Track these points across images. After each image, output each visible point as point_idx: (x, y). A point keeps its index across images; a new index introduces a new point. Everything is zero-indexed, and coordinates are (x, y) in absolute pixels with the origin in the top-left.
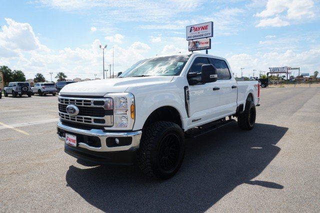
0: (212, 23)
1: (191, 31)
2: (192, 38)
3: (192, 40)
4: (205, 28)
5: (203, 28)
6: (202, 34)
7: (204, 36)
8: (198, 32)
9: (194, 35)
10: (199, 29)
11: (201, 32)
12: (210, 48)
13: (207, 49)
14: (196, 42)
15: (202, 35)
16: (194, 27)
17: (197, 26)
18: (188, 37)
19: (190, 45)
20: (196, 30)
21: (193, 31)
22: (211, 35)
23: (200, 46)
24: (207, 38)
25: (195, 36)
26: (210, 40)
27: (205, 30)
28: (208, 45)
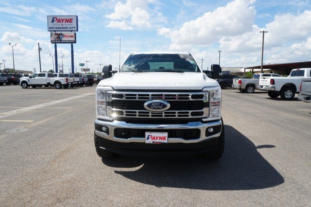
0: (77, 17)
1: (53, 21)
2: (55, 30)
3: (55, 31)
4: (70, 21)
5: (67, 21)
6: (66, 26)
7: (68, 29)
8: (62, 23)
9: (58, 26)
10: (63, 21)
11: (65, 24)
12: (75, 42)
13: (72, 43)
14: (60, 34)
15: (67, 28)
16: (56, 18)
17: (61, 18)
18: (50, 28)
19: (53, 37)
20: (59, 21)
21: (55, 22)
22: (76, 29)
23: (64, 39)
24: (71, 31)
25: (58, 28)
26: (75, 34)
27: (69, 23)
28: (73, 39)
